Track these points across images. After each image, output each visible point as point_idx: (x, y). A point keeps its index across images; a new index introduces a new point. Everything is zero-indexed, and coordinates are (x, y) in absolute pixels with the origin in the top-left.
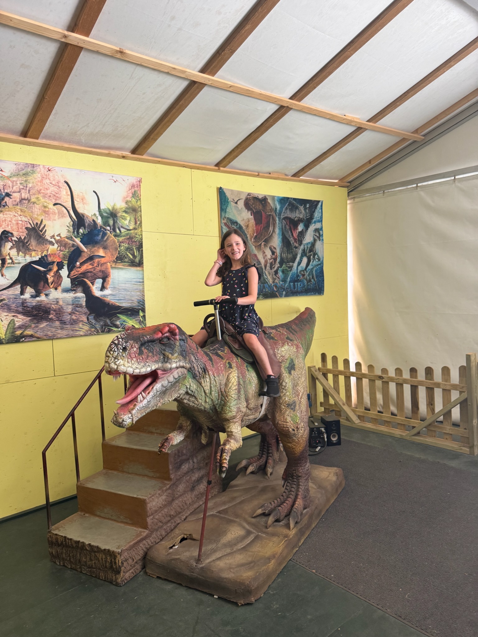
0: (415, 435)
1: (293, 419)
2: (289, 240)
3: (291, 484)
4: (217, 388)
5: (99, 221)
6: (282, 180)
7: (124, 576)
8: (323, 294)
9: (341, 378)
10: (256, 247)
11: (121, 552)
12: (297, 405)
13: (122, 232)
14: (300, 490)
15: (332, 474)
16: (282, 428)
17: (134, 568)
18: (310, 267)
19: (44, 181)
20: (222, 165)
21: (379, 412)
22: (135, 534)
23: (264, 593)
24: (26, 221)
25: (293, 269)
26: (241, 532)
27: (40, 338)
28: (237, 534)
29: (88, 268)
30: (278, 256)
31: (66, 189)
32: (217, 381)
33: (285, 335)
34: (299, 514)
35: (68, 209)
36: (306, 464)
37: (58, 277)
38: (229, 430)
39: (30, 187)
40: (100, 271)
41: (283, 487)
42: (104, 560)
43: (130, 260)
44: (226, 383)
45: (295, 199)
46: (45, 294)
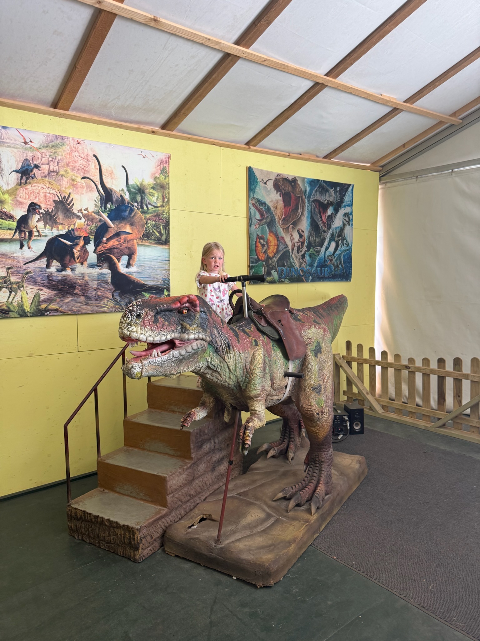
0: (440, 427)
1: (318, 404)
2: (317, 223)
3: (313, 470)
4: (242, 365)
5: (127, 197)
6: (313, 161)
7: (142, 552)
8: (350, 280)
9: (366, 367)
10: (283, 229)
11: (140, 529)
12: (323, 389)
13: (149, 208)
14: (322, 475)
15: (355, 462)
16: (306, 412)
17: (152, 546)
18: (338, 252)
19: (73, 154)
20: (252, 144)
21: (403, 403)
22: (154, 512)
23: (284, 577)
24: (54, 194)
25: (320, 254)
26: (262, 515)
27: (65, 313)
28: (256, 516)
29: (115, 244)
30: (306, 239)
31: (94, 163)
32: (242, 357)
33: (312, 318)
34: (321, 499)
35: (96, 183)
36: (329, 450)
37: (85, 252)
38: (253, 408)
39: (59, 159)
40: (126, 248)
41: (305, 472)
42: (122, 536)
43: (156, 238)
44: (251, 360)
45: (325, 182)
46: (71, 269)
